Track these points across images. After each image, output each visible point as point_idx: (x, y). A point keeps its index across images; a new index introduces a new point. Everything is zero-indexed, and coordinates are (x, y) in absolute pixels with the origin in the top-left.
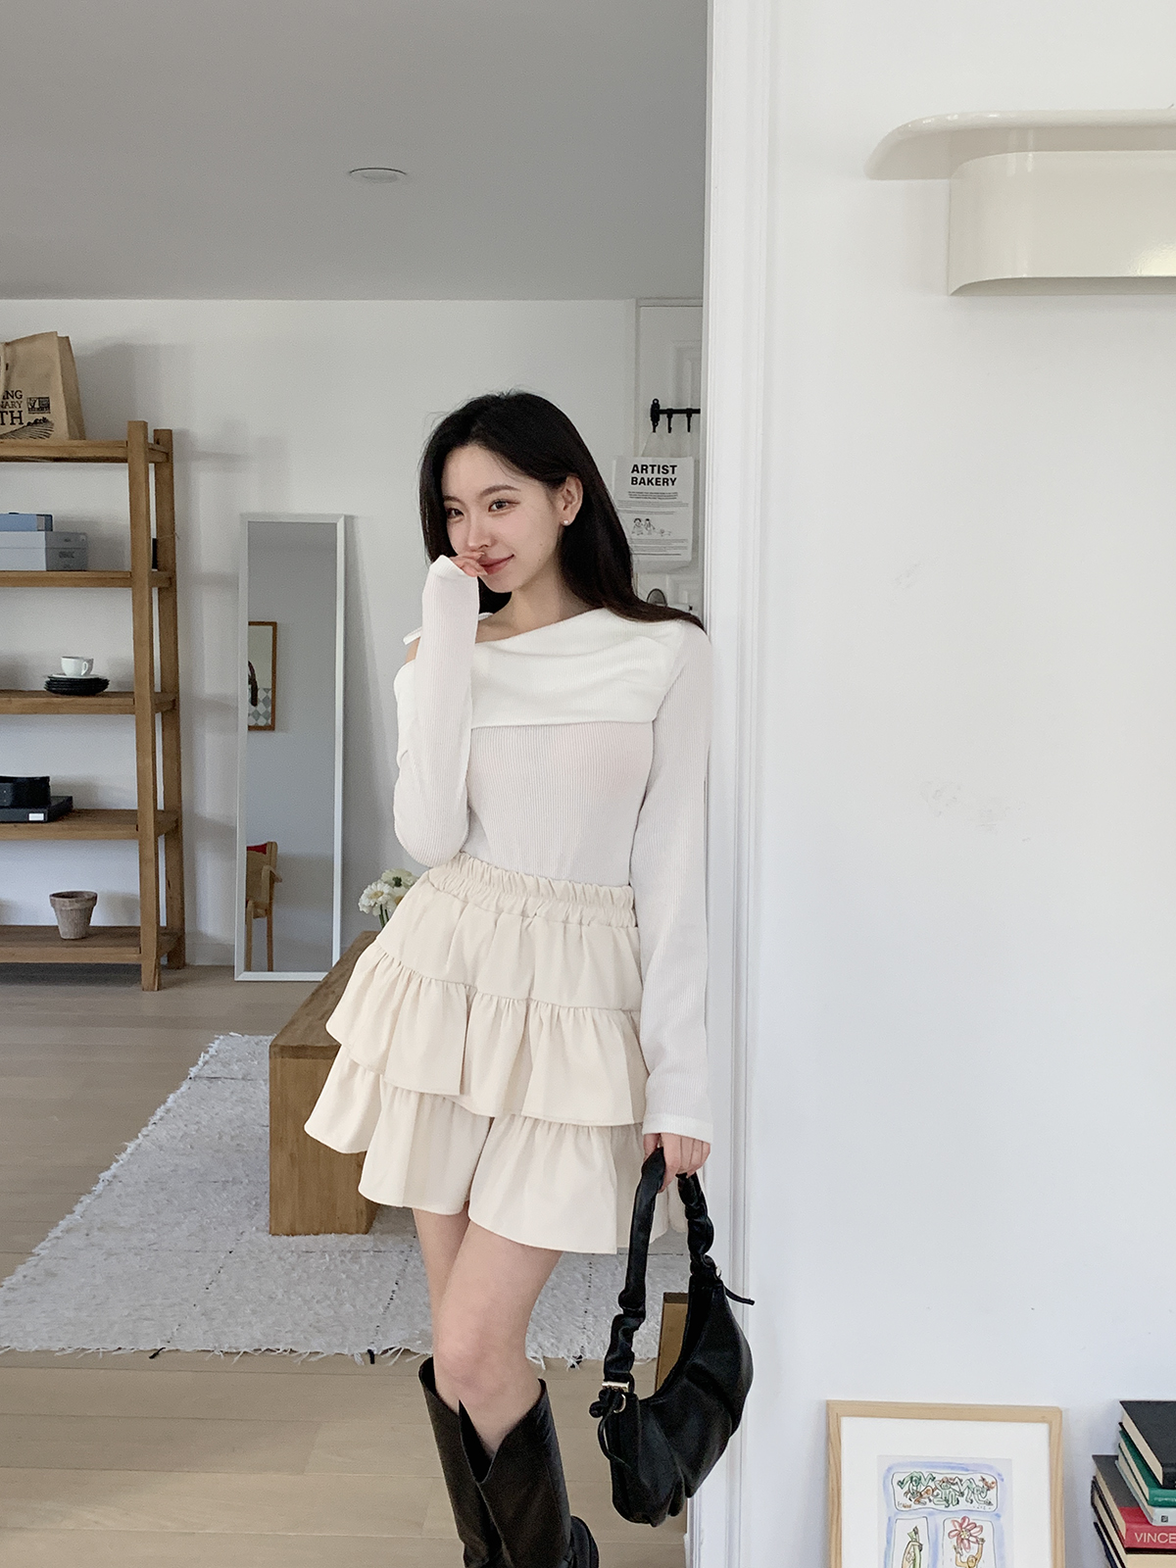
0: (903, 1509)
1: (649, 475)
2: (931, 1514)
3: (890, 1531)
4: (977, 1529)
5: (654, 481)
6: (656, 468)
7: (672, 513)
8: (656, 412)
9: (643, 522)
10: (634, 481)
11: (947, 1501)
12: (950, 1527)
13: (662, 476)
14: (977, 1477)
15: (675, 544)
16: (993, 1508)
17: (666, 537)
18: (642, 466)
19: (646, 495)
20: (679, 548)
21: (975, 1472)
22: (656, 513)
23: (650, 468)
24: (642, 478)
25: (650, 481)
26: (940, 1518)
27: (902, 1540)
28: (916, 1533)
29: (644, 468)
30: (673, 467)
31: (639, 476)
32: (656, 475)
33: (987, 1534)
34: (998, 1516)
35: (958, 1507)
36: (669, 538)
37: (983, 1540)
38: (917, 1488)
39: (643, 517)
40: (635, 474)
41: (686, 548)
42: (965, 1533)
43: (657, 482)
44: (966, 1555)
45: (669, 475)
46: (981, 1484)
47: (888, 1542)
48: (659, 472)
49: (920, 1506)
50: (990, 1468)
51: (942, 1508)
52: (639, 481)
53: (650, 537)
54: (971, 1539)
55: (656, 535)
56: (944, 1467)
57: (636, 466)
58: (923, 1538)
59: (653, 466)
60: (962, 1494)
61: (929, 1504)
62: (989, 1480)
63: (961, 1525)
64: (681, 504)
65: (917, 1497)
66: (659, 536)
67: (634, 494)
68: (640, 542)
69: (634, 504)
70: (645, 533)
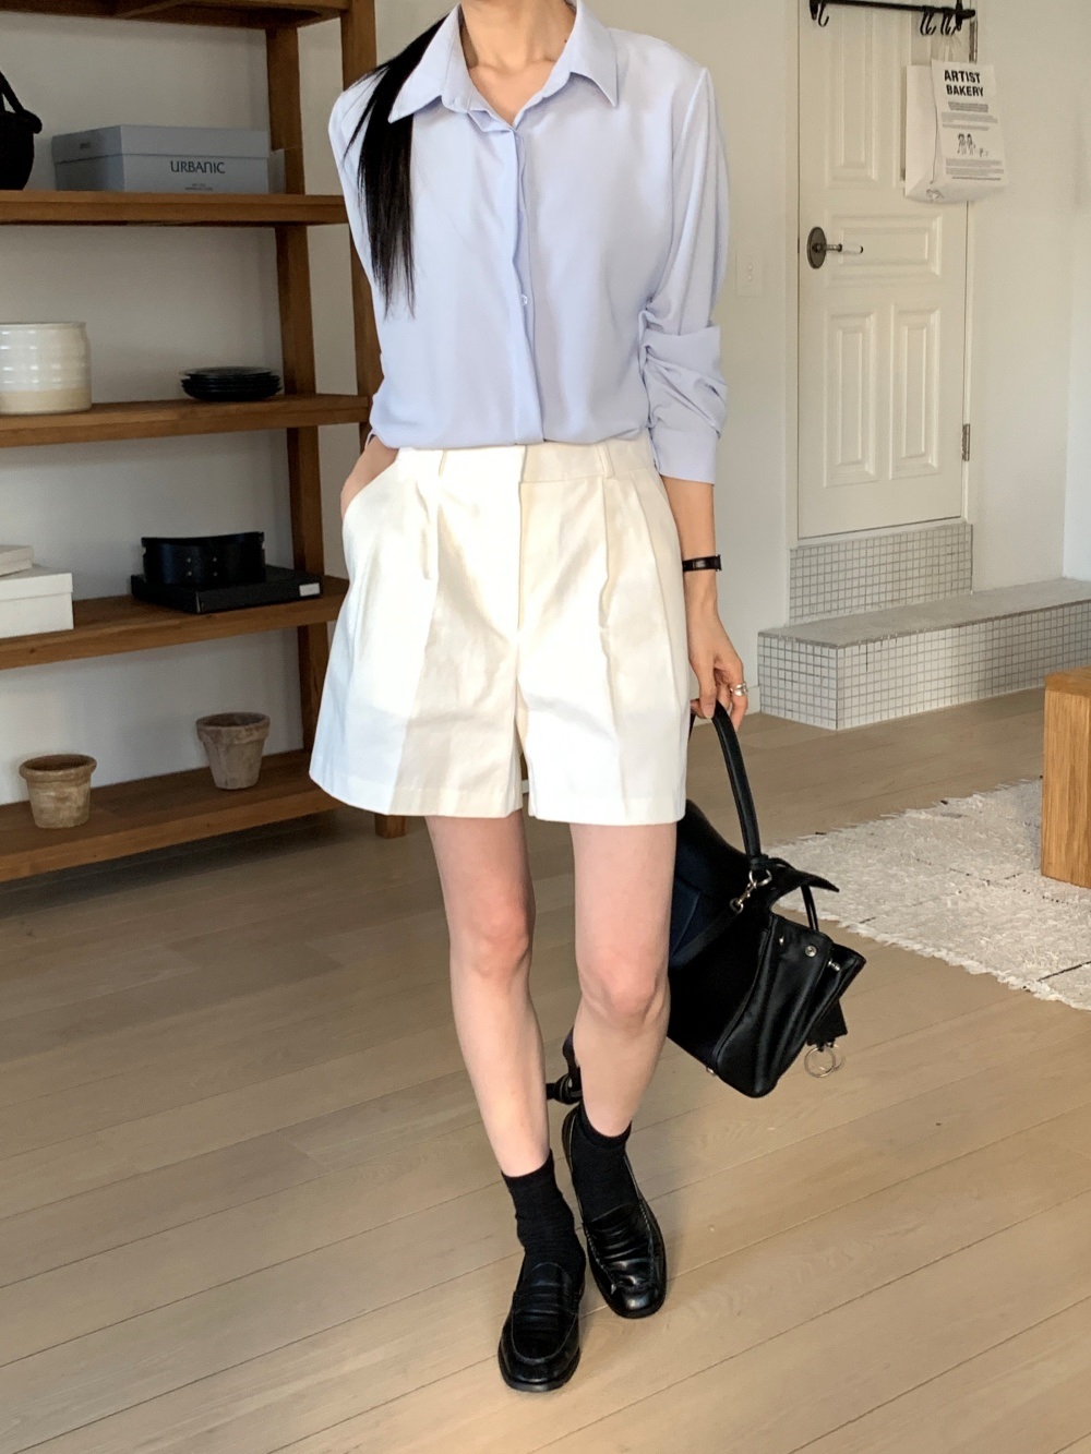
1: (959, 84)
5: (965, 90)
6: (964, 76)
7: (986, 129)
9: (966, 138)
10: (947, 88)
13: (971, 84)
15: (995, 168)
17: (984, 158)
18: (953, 73)
19: (963, 106)
20: (1000, 171)
23: (959, 76)
24: (955, 87)
25: (962, 90)
29: (955, 75)
30: (978, 75)
31: (953, 84)
32: (966, 83)
36: (989, 158)
40: (948, 81)
41: (1003, 171)
43: (968, 91)
45: (976, 84)
48: (967, 80)
52: (952, 89)
53: (970, 157)
55: (976, 156)
57: (946, 73)
59: (961, 74)
64: (991, 120)
66: (979, 157)
67: (952, 105)
68: (964, 162)
69: (955, 116)
70: (968, 151)
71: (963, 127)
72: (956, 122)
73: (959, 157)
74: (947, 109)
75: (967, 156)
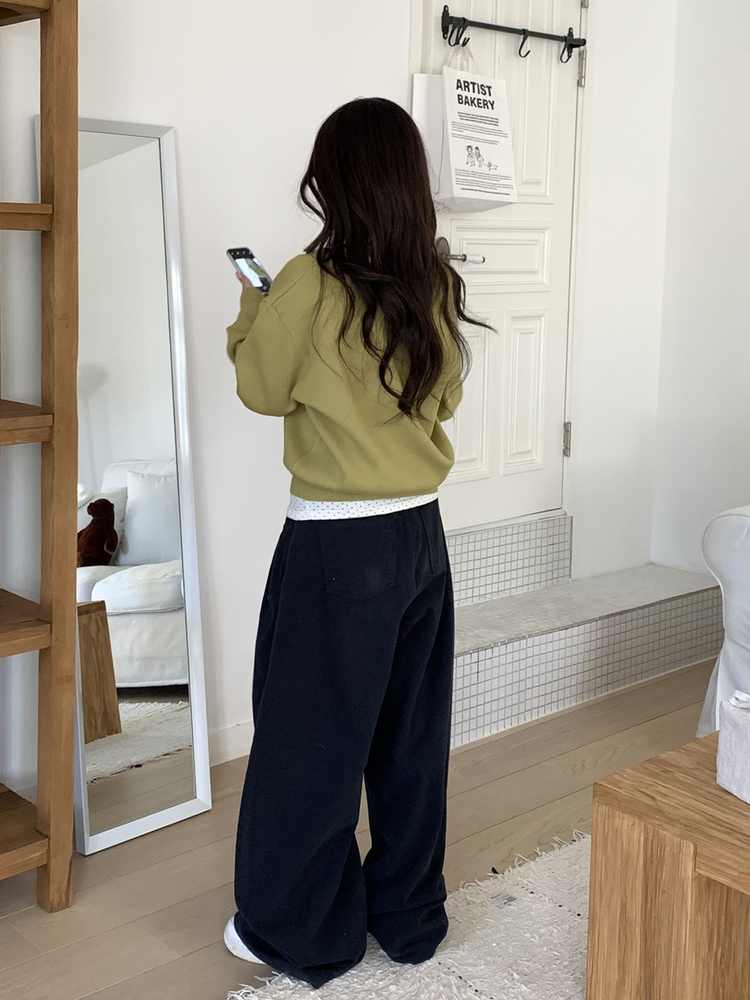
1: (470, 95)
5: (476, 102)
6: (475, 88)
7: (494, 143)
8: (447, 21)
9: (474, 151)
10: (459, 99)
13: (482, 96)
15: (502, 182)
17: (493, 172)
18: (465, 82)
19: (473, 118)
22: (487, 141)
24: (466, 97)
25: (473, 101)
29: (466, 86)
30: (489, 88)
31: (464, 94)
32: (476, 95)
39: (474, 144)
40: (460, 91)
41: (512, 186)
43: (479, 103)
45: (487, 97)
48: (479, 92)
52: (464, 100)
53: (479, 170)
55: (485, 169)
57: (459, 81)
59: (474, 84)
64: (500, 133)
66: (488, 170)
67: (463, 115)
68: (473, 174)
69: (465, 127)
70: (477, 163)
71: (471, 139)
72: (466, 133)
73: (468, 168)
74: (458, 119)
75: (476, 168)
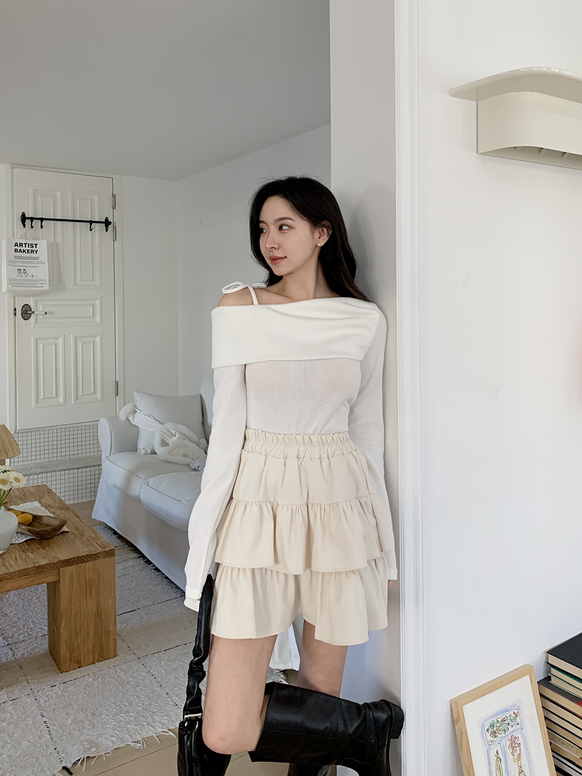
0: (491, 743)
1: (23, 248)
2: (501, 740)
3: (489, 758)
4: (517, 739)
5: (26, 251)
6: (27, 245)
7: (37, 267)
8: (24, 218)
9: (23, 271)
10: (16, 251)
11: (504, 731)
12: (508, 744)
13: (30, 249)
14: (512, 713)
15: (39, 282)
16: (520, 725)
17: (35, 278)
18: (20, 243)
19: (23, 258)
20: (43, 284)
21: (511, 710)
22: (29, 267)
23: (24, 245)
24: (20, 250)
25: (24, 251)
26: (504, 741)
27: (493, 759)
28: (498, 754)
29: (21, 245)
30: (36, 245)
31: (19, 248)
32: (27, 248)
33: (521, 741)
34: (522, 728)
35: (509, 731)
36: (37, 279)
37: (520, 744)
38: (494, 730)
39: (22, 269)
40: (16, 247)
41: (46, 284)
42: (514, 744)
43: (28, 251)
44: (516, 754)
45: (34, 249)
46: (514, 715)
47: (489, 764)
48: (29, 247)
49: (496, 739)
50: (515, 705)
51: (504, 735)
52: (18, 251)
53: (26, 278)
54: (517, 745)
55: (29, 277)
56: (500, 714)
57: (16, 243)
58: (501, 756)
60: (509, 724)
61: (500, 736)
62: (516, 712)
63: (511, 740)
64: (41, 262)
65: (494, 734)
66: (31, 278)
67: (15, 257)
68: (21, 280)
69: (17, 262)
70: (24, 276)
71: (21, 266)
72: (17, 264)
73: (18, 278)
74: (13, 259)
